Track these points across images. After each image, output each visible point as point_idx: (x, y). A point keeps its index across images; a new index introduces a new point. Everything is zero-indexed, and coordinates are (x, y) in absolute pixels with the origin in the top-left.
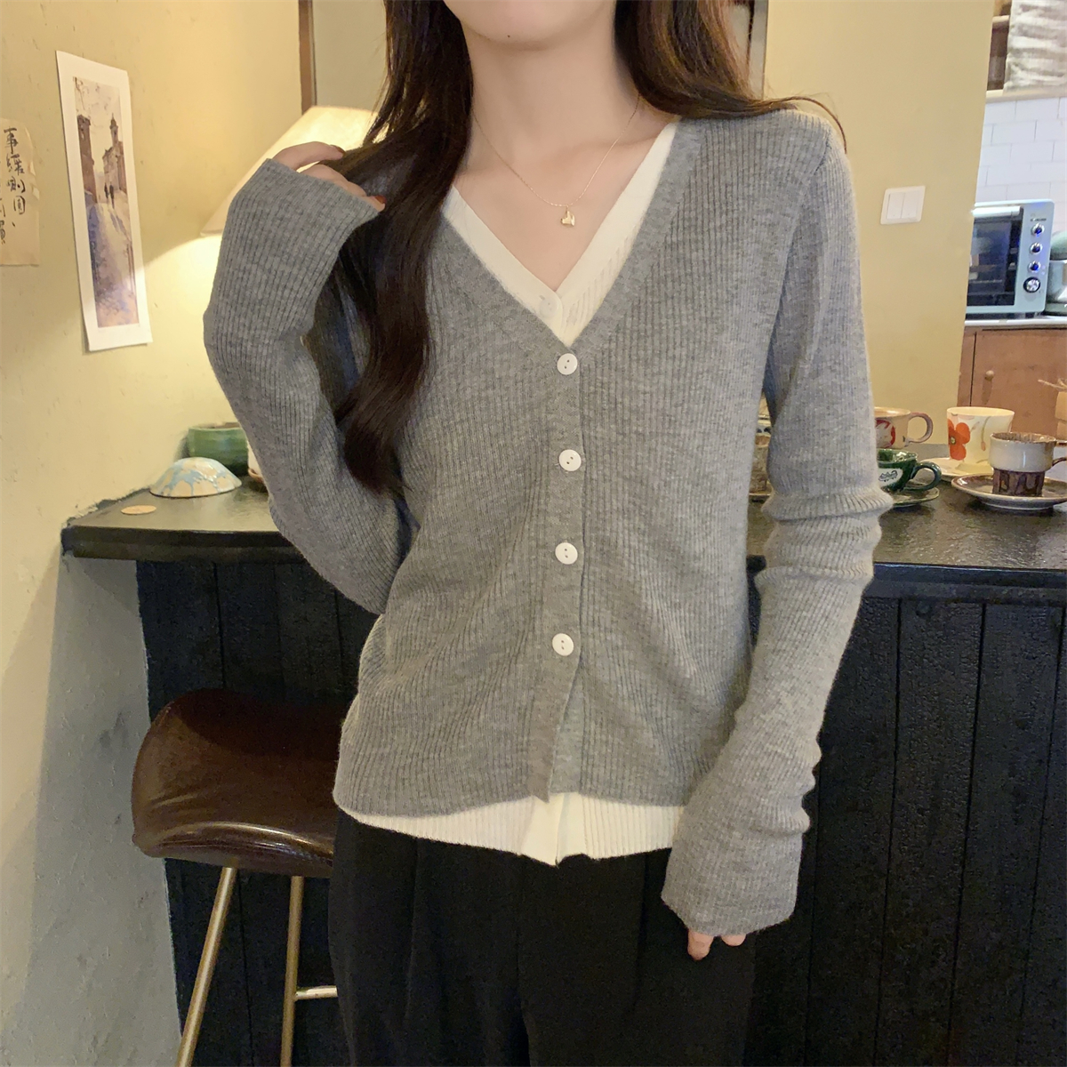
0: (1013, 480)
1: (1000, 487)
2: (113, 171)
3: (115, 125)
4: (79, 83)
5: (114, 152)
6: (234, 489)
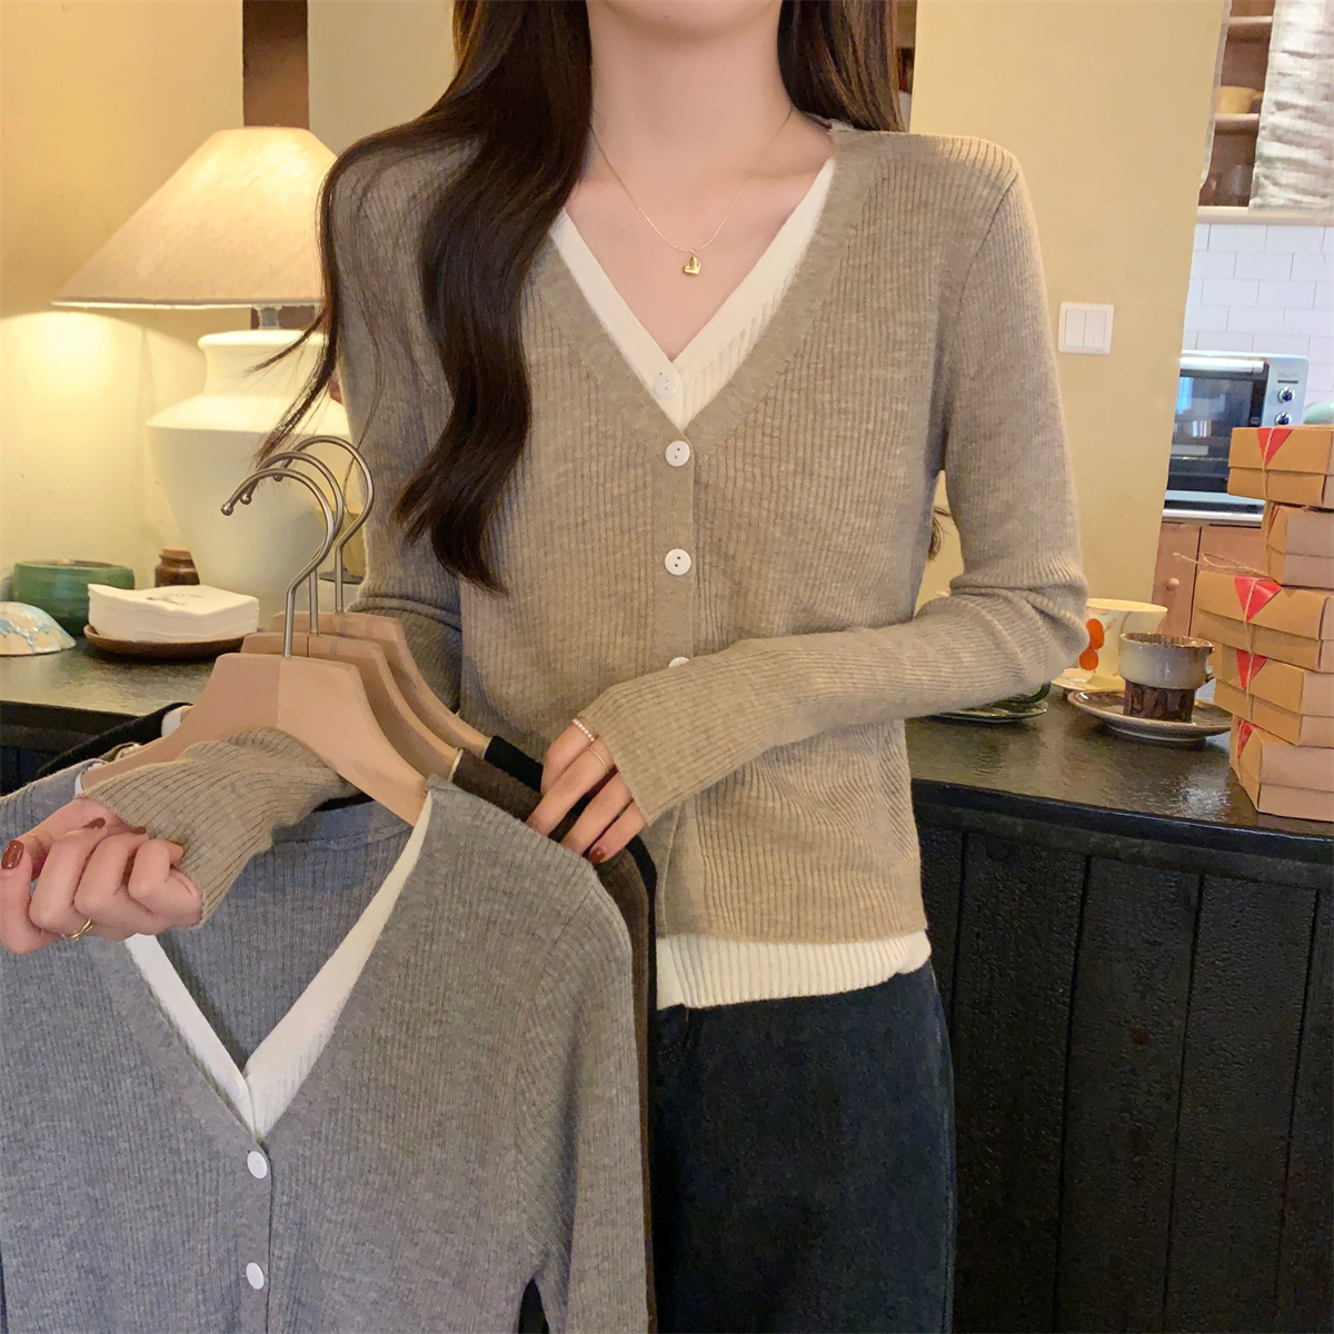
0: (1149, 699)
1: (1132, 707)
6: (63, 650)
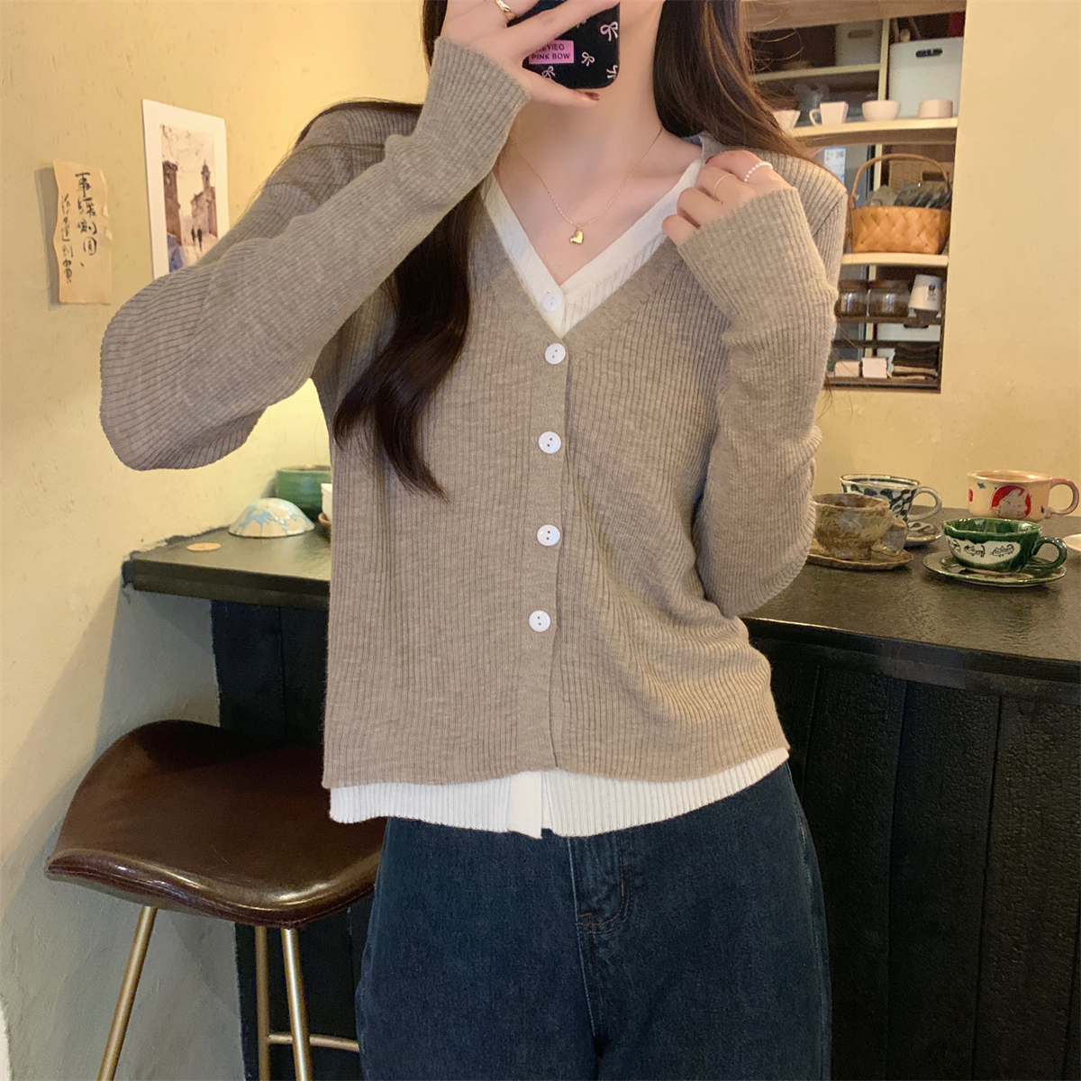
2: (203, 215)
3: (208, 171)
4: (166, 130)
5: (204, 197)
6: (306, 532)
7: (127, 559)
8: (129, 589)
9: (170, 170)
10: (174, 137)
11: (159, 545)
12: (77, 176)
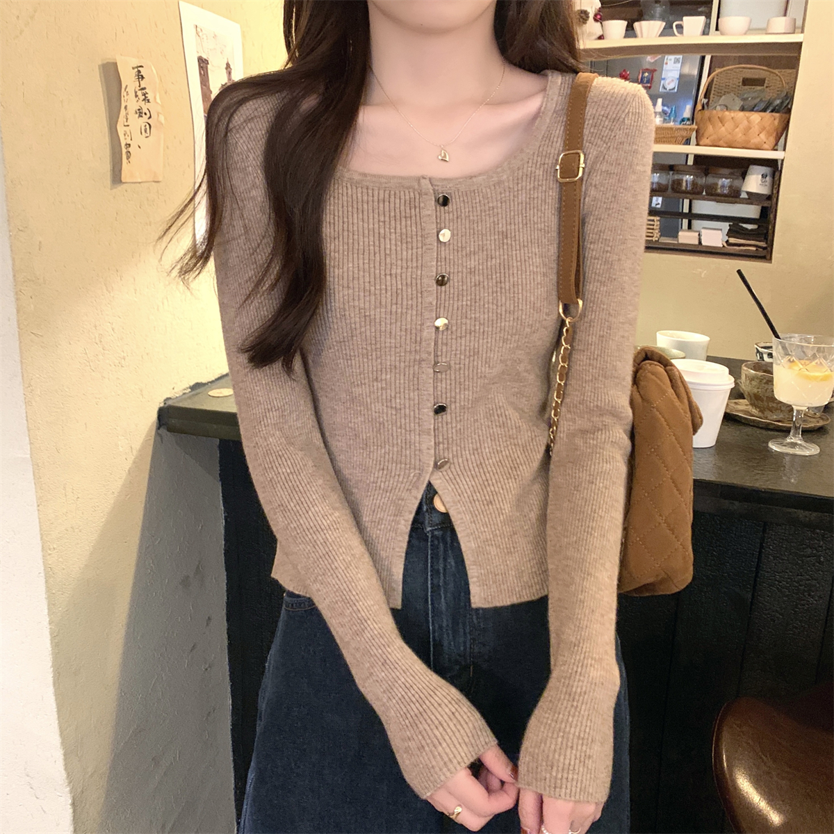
3: (229, 66)
4: (199, 29)
7: (162, 405)
8: (163, 431)
9: (203, 63)
10: (204, 36)
11: (185, 391)
12: (133, 68)
